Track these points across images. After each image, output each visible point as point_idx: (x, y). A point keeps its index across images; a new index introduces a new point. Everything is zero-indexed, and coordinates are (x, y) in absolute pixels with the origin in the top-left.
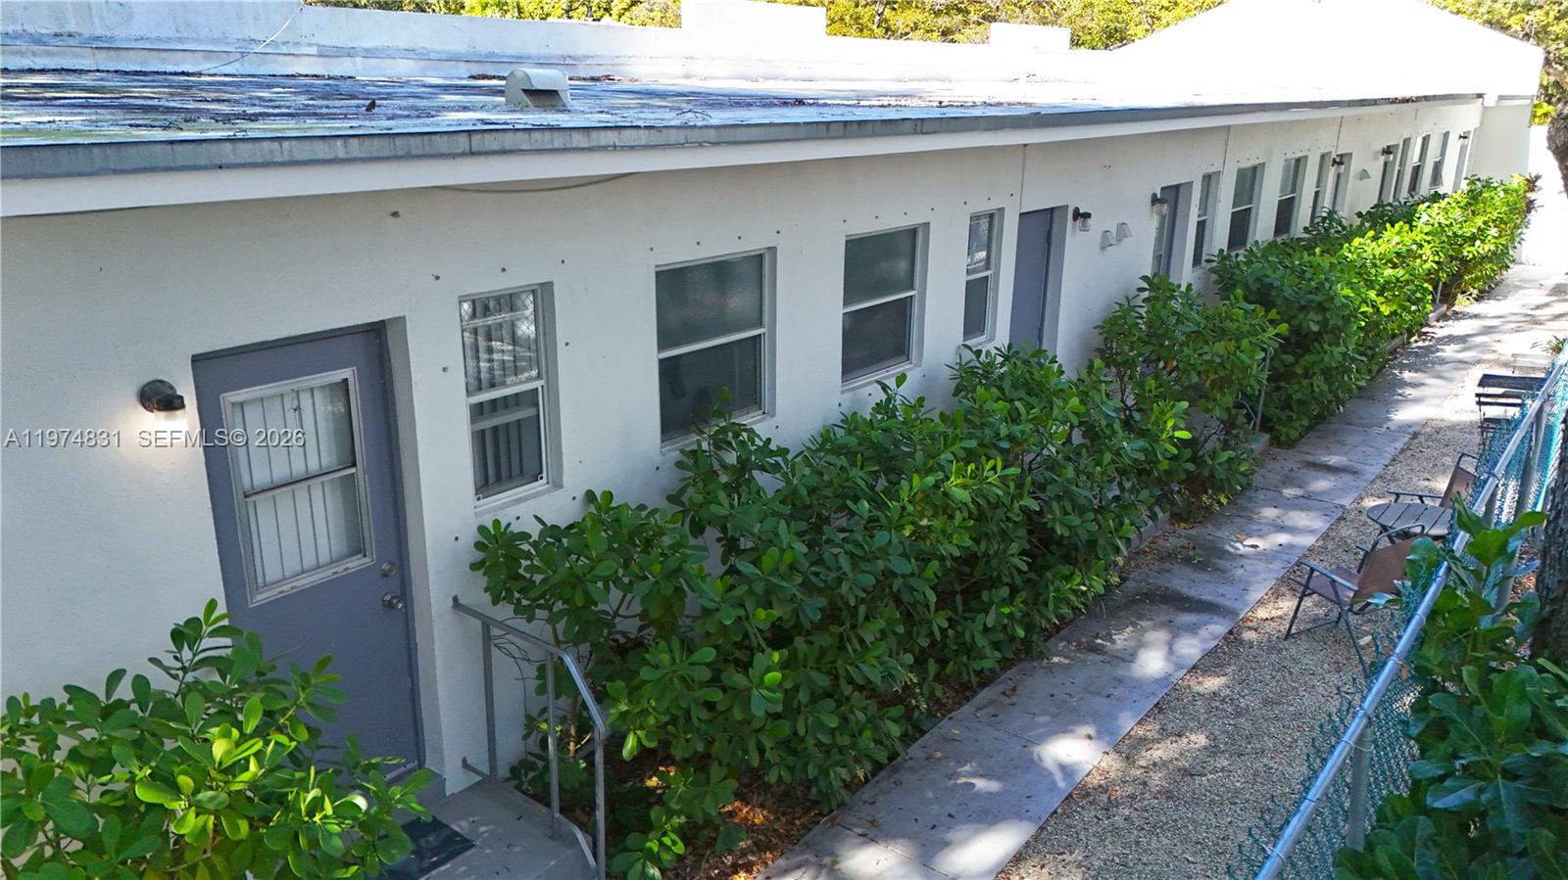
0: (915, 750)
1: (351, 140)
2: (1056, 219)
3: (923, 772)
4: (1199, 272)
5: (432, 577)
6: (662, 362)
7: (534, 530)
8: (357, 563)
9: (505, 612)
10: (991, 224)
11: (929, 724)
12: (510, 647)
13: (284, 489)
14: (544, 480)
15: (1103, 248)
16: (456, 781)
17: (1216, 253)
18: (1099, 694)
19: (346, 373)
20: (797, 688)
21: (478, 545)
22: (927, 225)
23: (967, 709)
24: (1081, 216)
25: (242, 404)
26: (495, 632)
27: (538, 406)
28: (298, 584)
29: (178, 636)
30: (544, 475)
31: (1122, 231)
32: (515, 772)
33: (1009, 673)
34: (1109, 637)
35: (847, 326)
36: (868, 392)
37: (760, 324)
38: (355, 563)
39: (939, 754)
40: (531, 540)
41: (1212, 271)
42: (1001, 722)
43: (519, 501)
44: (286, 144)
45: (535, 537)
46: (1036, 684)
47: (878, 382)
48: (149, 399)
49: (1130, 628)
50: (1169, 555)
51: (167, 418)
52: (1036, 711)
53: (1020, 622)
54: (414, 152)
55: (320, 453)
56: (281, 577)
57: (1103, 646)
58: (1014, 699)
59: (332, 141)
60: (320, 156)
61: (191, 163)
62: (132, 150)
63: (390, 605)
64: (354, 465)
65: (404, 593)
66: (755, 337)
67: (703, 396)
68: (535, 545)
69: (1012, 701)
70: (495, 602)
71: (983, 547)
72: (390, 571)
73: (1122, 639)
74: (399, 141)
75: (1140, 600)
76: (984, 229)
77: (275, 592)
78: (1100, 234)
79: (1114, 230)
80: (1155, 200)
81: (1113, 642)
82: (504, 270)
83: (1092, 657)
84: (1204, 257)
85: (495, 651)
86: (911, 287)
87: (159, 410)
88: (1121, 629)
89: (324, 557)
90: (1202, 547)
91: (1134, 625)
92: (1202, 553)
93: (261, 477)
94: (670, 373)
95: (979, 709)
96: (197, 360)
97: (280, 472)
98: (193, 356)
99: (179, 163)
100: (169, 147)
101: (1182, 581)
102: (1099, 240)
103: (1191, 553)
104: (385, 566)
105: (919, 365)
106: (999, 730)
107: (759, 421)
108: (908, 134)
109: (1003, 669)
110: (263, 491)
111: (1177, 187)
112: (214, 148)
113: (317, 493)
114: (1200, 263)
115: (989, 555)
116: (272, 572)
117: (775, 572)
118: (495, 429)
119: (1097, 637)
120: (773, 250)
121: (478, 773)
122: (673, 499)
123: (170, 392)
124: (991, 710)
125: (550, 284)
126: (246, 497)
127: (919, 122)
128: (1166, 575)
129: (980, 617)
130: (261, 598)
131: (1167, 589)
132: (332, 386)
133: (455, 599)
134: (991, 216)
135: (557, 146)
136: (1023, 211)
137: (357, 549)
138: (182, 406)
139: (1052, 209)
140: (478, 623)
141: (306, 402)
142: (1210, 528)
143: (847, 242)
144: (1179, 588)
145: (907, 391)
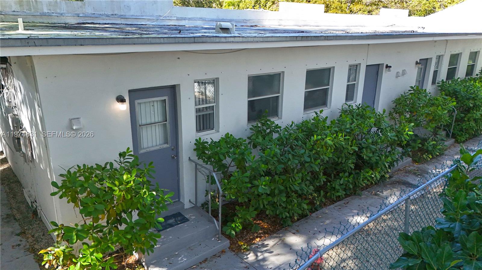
0: (314, 215)
1: (165, 38)
2: (380, 68)
3: (314, 220)
4: (434, 86)
5: (184, 151)
6: (249, 101)
7: (209, 141)
8: (166, 146)
9: (201, 162)
10: (357, 68)
11: (319, 209)
12: (203, 172)
13: (149, 125)
14: (215, 130)
15: (397, 77)
16: (187, 205)
17: (441, 80)
18: (374, 206)
19: (166, 98)
20: (275, 189)
21: (195, 144)
22: (334, 67)
23: (332, 206)
24: (388, 67)
25: (140, 103)
26: (198, 167)
27: (214, 110)
28: (151, 149)
29: (120, 155)
30: (215, 129)
31: (404, 73)
32: (203, 205)
33: (347, 198)
34: (382, 192)
35: (306, 95)
36: (311, 114)
37: (279, 93)
38: (165, 146)
39: (320, 216)
40: (208, 144)
41: (439, 86)
42: (341, 210)
43: (208, 134)
44: (149, 39)
45: (209, 143)
46: (355, 202)
47: (314, 112)
48: (118, 99)
49: (390, 190)
50: (409, 172)
51: (122, 104)
52: (353, 209)
53: (352, 184)
54: (180, 42)
55: (158, 117)
56: (147, 147)
57: (379, 194)
58: (347, 205)
59: (160, 39)
60: (157, 42)
61: (128, 43)
62: (115, 40)
63: (173, 158)
64: (166, 121)
65: (177, 155)
66: (277, 96)
67: (260, 111)
68: (209, 145)
69: (346, 206)
70: (198, 159)
71: (340, 160)
72: (174, 149)
73: (385, 193)
74: (177, 39)
75: (395, 183)
76: (354, 69)
77: (145, 150)
78: (396, 73)
79: (401, 72)
80: (417, 63)
81: (383, 193)
82: (206, 74)
83: (374, 197)
84: (437, 82)
85: (198, 173)
86: (328, 85)
87: (120, 102)
88: (386, 190)
89: (158, 143)
90: (421, 170)
91: (391, 189)
92: (420, 172)
93: (144, 122)
94: (251, 104)
95: (335, 207)
96: (130, 91)
97: (149, 121)
98: (129, 90)
99: (125, 43)
100: (123, 39)
101: (411, 179)
102: (395, 75)
103: (416, 172)
104: (173, 148)
105: (330, 108)
106: (340, 212)
107: (277, 120)
108: (323, 40)
109: (346, 197)
110: (144, 125)
111: (427, 59)
112: (133, 39)
113: (157, 127)
114: (435, 83)
115: (342, 163)
116: (145, 145)
117: (269, 156)
118: (203, 115)
119: (378, 191)
120: (283, 72)
121: (193, 204)
122: (249, 138)
123: (123, 98)
124: (339, 207)
125: (218, 78)
126: (140, 126)
127: (326, 37)
128: (407, 177)
129: (338, 180)
130: (142, 151)
131: (405, 181)
132: (162, 101)
133: (189, 158)
134: (357, 66)
135: (217, 41)
136: (368, 64)
137: (166, 142)
138: (125, 101)
139: (379, 65)
140: (194, 164)
141: (155, 104)
142: (426, 165)
143: (307, 71)
144: (409, 181)
145: (324, 115)
